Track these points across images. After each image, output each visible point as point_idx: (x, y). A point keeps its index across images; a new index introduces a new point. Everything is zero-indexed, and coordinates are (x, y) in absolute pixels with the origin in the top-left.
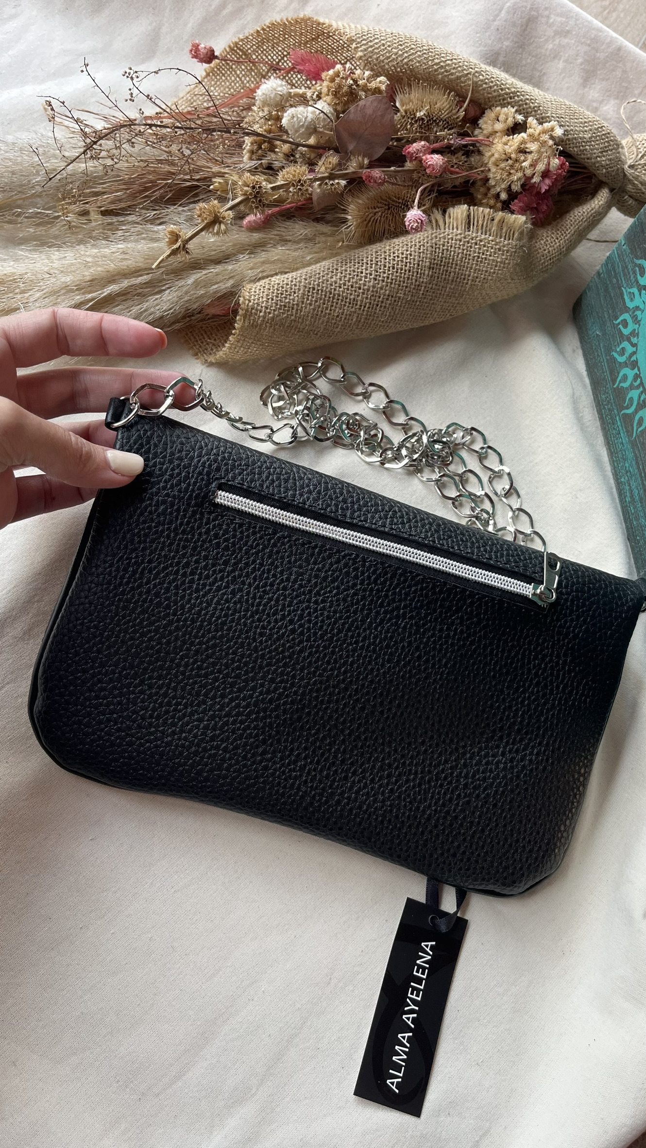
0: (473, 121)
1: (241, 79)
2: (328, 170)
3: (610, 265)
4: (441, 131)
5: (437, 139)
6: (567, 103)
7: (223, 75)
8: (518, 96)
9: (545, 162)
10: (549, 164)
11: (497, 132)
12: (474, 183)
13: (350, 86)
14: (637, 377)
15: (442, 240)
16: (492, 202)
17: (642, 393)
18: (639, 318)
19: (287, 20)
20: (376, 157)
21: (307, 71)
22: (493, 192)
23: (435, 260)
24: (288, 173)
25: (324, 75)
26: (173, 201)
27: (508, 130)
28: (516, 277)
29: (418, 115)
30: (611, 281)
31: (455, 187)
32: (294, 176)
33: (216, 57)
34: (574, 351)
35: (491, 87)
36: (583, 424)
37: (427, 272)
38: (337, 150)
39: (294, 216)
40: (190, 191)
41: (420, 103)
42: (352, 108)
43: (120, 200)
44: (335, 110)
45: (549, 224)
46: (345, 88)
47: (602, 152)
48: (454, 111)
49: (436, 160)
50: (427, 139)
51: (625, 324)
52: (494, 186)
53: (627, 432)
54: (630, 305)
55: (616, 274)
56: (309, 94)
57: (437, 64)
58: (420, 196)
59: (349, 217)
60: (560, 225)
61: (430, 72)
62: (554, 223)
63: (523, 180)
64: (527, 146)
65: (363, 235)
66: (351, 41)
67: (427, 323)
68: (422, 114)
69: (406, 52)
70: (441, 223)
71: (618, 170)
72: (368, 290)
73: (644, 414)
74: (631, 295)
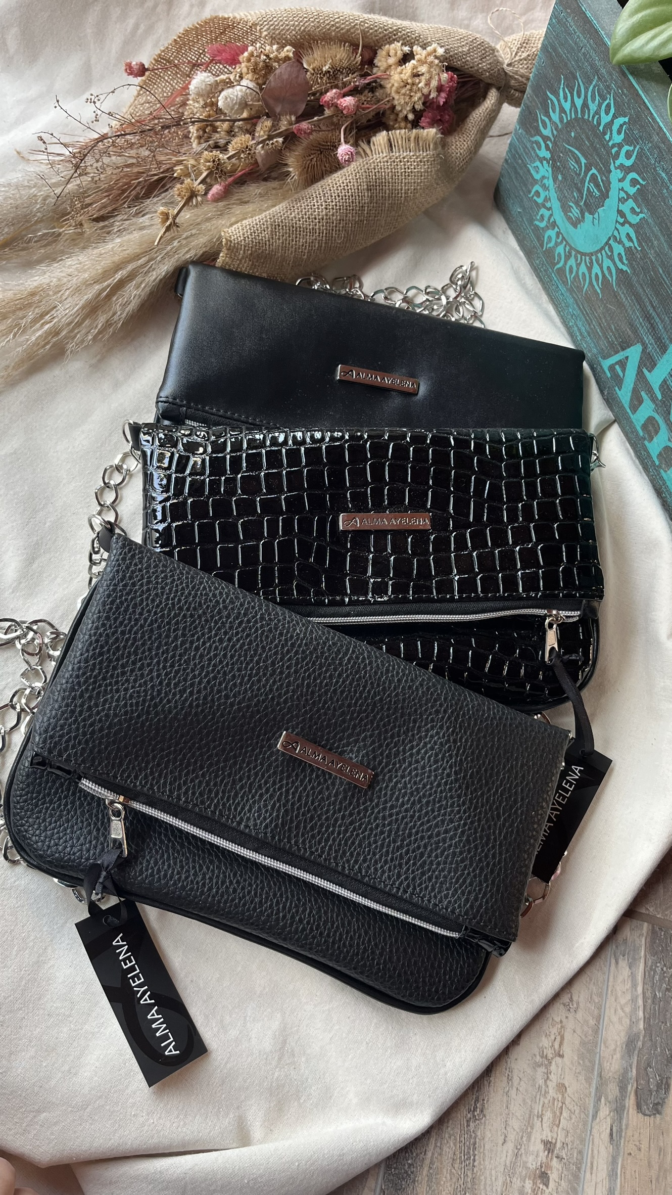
0: (370, 62)
1: (170, 83)
2: (267, 133)
3: (513, 150)
4: (346, 77)
5: (345, 85)
6: (442, 27)
7: (155, 84)
8: (400, 32)
9: (437, 79)
10: (440, 79)
11: (390, 66)
12: (384, 113)
13: (264, 61)
14: (558, 234)
15: (372, 165)
16: (403, 124)
17: (566, 246)
18: (547, 185)
19: (198, 24)
20: (300, 113)
21: (224, 60)
22: (401, 115)
23: (370, 182)
24: (236, 143)
25: (241, 58)
26: (147, 195)
27: (399, 62)
28: (440, 182)
29: (324, 69)
30: (517, 163)
31: (369, 121)
32: (242, 144)
33: (147, 70)
34: (504, 232)
35: (376, 31)
36: (527, 289)
37: (366, 194)
38: (268, 116)
39: (246, 182)
40: (158, 184)
41: (323, 60)
42: (271, 78)
43: (105, 207)
44: (258, 84)
45: (455, 130)
46: (261, 64)
47: (481, 60)
48: (352, 59)
49: (348, 101)
50: (336, 87)
51: (538, 194)
52: (401, 111)
53: (563, 282)
54: (537, 177)
56: (232, 77)
57: (328, 24)
58: (344, 134)
59: (291, 169)
60: (464, 129)
61: (324, 33)
62: (459, 129)
63: (423, 99)
64: (419, 69)
65: (306, 180)
66: (255, 25)
67: (376, 239)
68: (327, 67)
69: (301, 21)
70: (368, 151)
71: (499, 70)
73: (572, 262)
74: (536, 169)
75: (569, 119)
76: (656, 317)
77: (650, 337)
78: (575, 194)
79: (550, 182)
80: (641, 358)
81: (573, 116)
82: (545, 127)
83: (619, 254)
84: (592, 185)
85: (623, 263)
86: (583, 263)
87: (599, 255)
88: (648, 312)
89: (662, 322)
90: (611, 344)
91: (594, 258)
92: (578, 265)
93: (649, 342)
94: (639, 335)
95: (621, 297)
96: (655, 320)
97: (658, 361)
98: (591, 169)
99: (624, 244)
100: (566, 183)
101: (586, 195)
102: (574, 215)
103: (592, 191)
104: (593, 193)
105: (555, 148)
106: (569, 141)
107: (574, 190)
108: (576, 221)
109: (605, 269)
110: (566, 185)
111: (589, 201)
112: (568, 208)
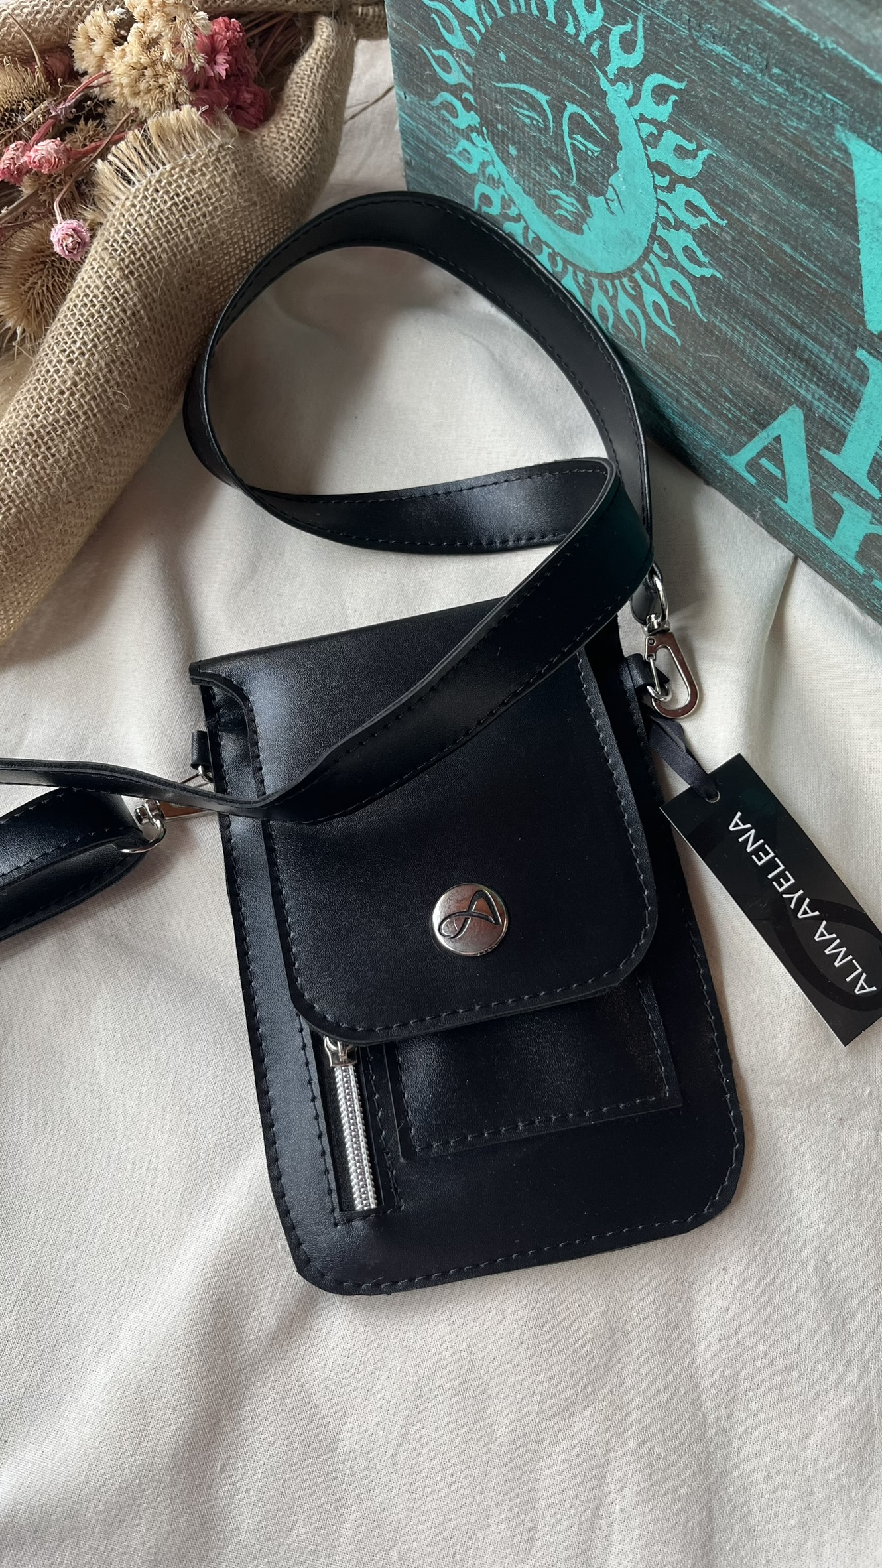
0: (64, 69)
10: (201, 31)
11: (102, 56)
14: (553, 258)
17: (575, 275)
18: (496, 177)
23: (123, 260)
27: (114, 40)
48: (28, 81)
49: (45, 149)
51: (486, 200)
54: (473, 168)
55: (426, 145)
58: (60, 207)
72: (75, 384)
73: (598, 300)
74: (464, 155)
75: (484, 31)
78: (553, 170)
79: (498, 169)
80: (808, 432)
81: (489, 21)
82: (447, 68)
83: (686, 249)
84: (578, 137)
85: (700, 264)
86: (621, 294)
88: (791, 341)
89: (828, 348)
90: (737, 425)
91: (637, 275)
92: (613, 300)
93: (813, 396)
94: (787, 390)
95: (720, 330)
96: (811, 351)
97: (847, 427)
98: (566, 106)
99: (688, 227)
100: (529, 155)
101: (575, 161)
102: (567, 210)
103: (583, 148)
104: (586, 153)
105: (481, 99)
106: (499, 72)
107: (549, 161)
108: (577, 220)
109: (668, 288)
110: (530, 160)
111: (587, 171)
112: (553, 203)
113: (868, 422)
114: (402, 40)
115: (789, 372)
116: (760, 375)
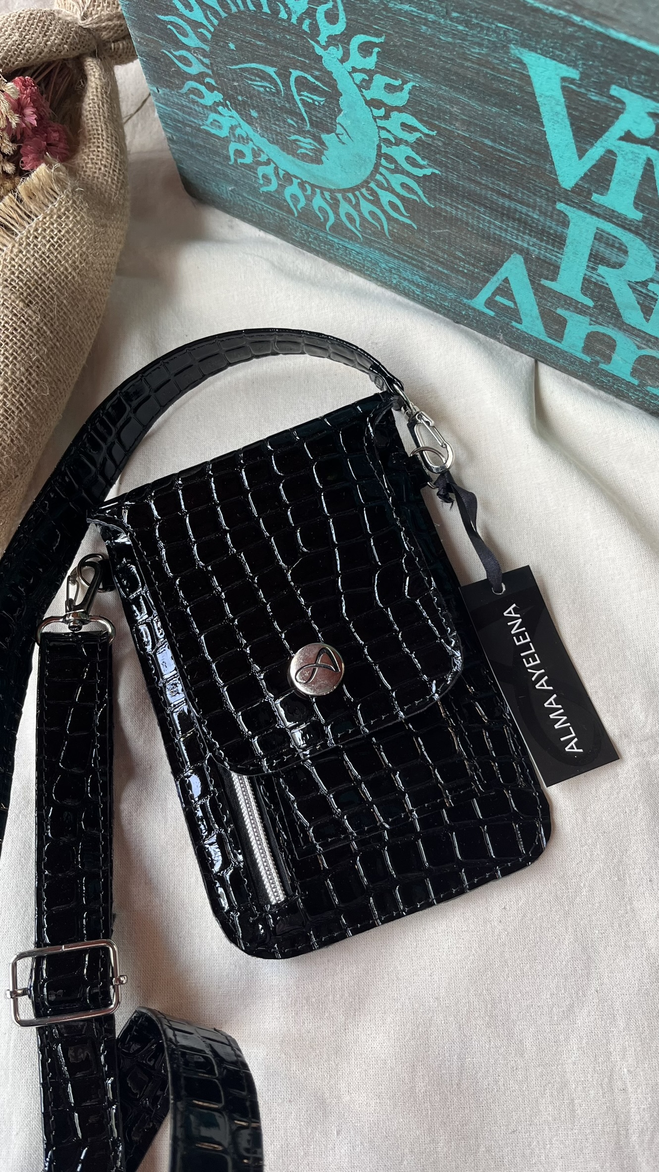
3: (169, 122)
9: (4, 98)
10: (9, 95)
16: (7, 185)
17: (322, 193)
18: (245, 136)
28: (103, 222)
30: (187, 134)
45: (77, 143)
47: (45, 35)
51: (240, 154)
53: (350, 238)
54: (224, 133)
55: (182, 123)
62: (81, 138)
63: (6, 135)
71: (76, 32)
73: (345, 208)
74: (215, 125)
75: (212, 30)
76: (519, 207)
77: (527, 237)
78: (290, 121)
79: (245, 129)
80: (529, 270)
81: (216, 22)
82: (188, 63)
83: (408, 158)
84: (305, 93)
85: (421, 167)
86: (362, 202)
87: (378, 177)
88: (503, 207)
89: (534, 208)
90: (471, 276)
91: (373, 185)
92: (357, 207)
93: (529, 244)
94: (506, 244)
95: (446, 211)
96: (521, 212)
97: (559, 260)
98: (291, 73)
99: (406, 142)
100: (268, 114)
101: (306, 112)
102: (306, 149)
103: (310, 101)
104: (314, 104)
105: (221, 80)
106: (232, 58)
107: (285, 116)
108: (316, 154)
109: (399, 190)
110: (269, 117)
111: (317, 117)
112: (294, 145)
113: (575, 254)
114: (147, 49)
115: (506, 231)
116: (483, 238)
